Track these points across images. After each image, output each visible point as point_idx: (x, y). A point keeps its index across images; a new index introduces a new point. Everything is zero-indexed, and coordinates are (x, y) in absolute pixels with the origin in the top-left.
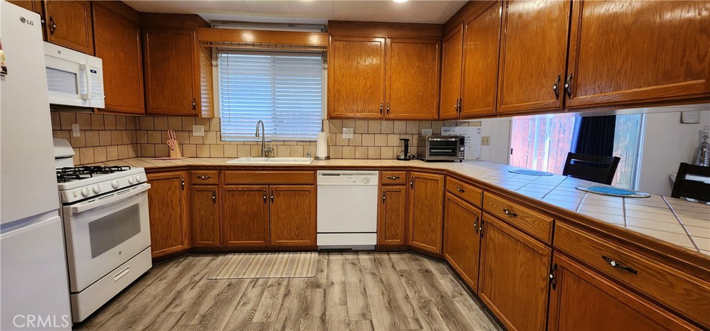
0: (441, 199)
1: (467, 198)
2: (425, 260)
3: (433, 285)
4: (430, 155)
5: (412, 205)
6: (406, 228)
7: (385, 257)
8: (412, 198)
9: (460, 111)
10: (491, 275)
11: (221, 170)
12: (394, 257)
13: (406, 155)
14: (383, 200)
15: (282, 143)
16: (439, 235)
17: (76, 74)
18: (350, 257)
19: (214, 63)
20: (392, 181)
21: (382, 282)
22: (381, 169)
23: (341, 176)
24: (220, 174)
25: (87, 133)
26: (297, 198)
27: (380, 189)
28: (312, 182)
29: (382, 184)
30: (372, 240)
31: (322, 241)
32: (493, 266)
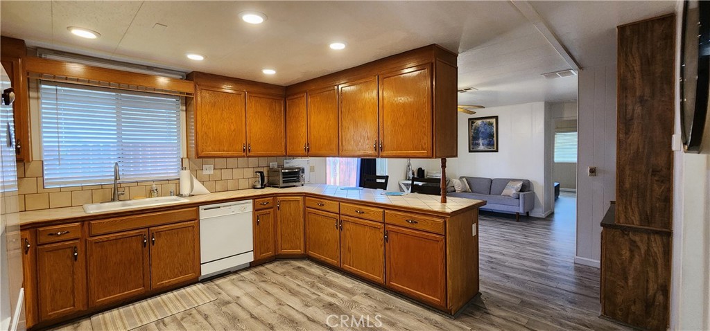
0: (302, 214)
1: (327, 209)
2: (292, 262)
3: (309, 274)
4: (284, 182)
5: (279, 223)
6: (276, 242)
7: (261, 268)
8: (279, 216)
9: (308, 151)
10: (349, 251)
12: (269, 266)
13: (262, 185)
14: (257, 223)
15: (135, 184)
16: (302, 240)
18: (234, 277)
20: (263, 207)
21: (275, 283)
22: (254, 198)
23: (222, 208)
24: (83, 225)
26: (180, 235)
27: (254, 214)
28: (195, 217)
29: (255, 210)
30: (250, 258)
31: (206, 271)
32: (350, 245)
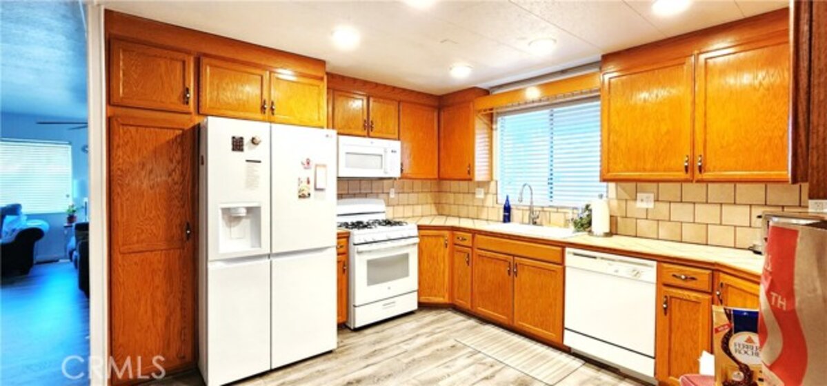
11: (475, 233)
14: (664, 309)
15: (555, 210)
17: (381, 156)
19: (494, 127)
20: (680, 282)
22: (661, 260)
23: (598, 260)
24: (473, 237)
25: (400, 195)
26: (542, 277)
27: (659, 291)
28: (559, 261)
29: (663, 284)
30: (646, 368)
